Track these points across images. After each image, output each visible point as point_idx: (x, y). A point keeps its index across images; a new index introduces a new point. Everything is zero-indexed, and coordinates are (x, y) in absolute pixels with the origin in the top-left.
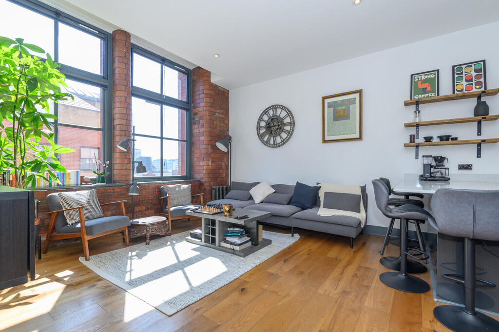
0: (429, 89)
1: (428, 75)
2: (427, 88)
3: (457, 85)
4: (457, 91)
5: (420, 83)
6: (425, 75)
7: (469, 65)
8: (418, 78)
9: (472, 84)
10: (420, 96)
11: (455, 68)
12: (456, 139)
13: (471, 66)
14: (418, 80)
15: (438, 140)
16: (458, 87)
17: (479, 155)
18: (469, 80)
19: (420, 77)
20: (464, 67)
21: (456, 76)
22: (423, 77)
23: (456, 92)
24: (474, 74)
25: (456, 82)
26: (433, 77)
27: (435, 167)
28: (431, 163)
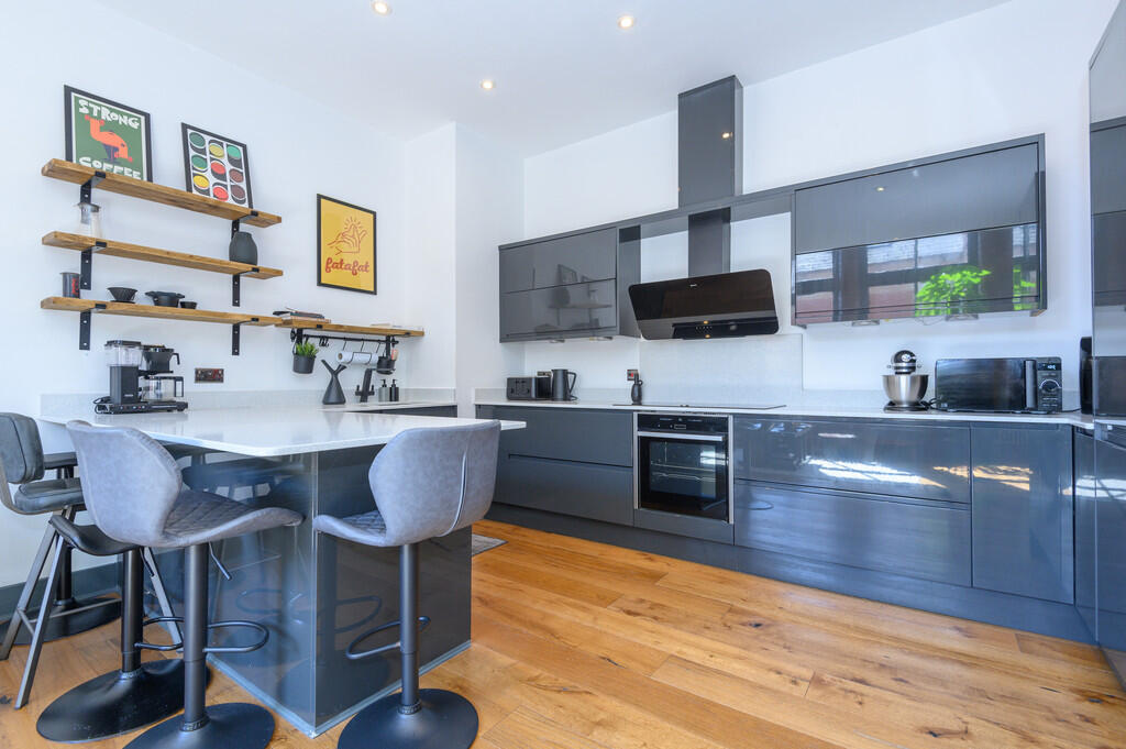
0: (122, 154)
1: (122, 114)
2: (117, 149)
3: (195, 175)
5: (95, 124)
6: (112, 110)
7: (219, 139)
8: (89, 108)
9: (225, 186)
10: (98, 164)
11: (190, 131)
12: (193, 305)
13: (221, 144)
15: (149, 302)
16: (197, 182)
17: (236, 350)
18: (219, 174)
19: (96, 108)
20: (208, 138)
21: (192, 152)
22: (105, 114)
23: (195, 191)
24: (229, 167)
25: (194, 169)
26: (134, 126)
27: (146, 375)
28: (136, 363)
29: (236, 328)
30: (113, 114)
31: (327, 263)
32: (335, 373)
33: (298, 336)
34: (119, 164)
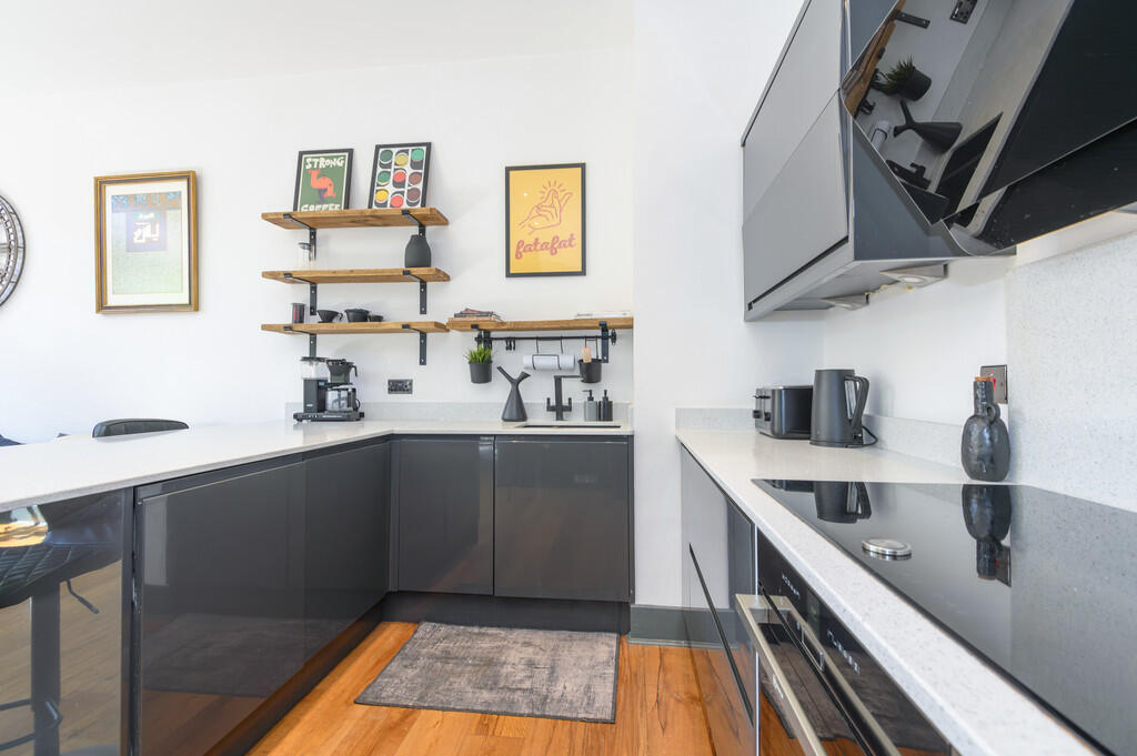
0: (330, 193)
1: (332, 158)
2: (326, 190)
3: (377, 191)
4: (377, 205)
5: (315, 174)
6: (326, 158)
7: (404, 147)
8: (312, 163)
9: (402, 193)
10: (312, 208)
11: (381, 150)
12: (379, 319)
13: (407, 152)
14: (313, 168)
16: (379, 197)
17: (423, 361)
18: (399, 184)
19: (316, 161)
20: (395, 150)
21: (379, 170)
22: (323, 162)
23: (374, 207)
24: (409, 171)
25: (378, 185)
26: (340, 164)
27: (332, 386)
28: (322, 376)
29: (423, 336)
30: (328, 161)
31: (518, 248)
32: (515, 383)
33: (485, 339)
34: (327, 203)
